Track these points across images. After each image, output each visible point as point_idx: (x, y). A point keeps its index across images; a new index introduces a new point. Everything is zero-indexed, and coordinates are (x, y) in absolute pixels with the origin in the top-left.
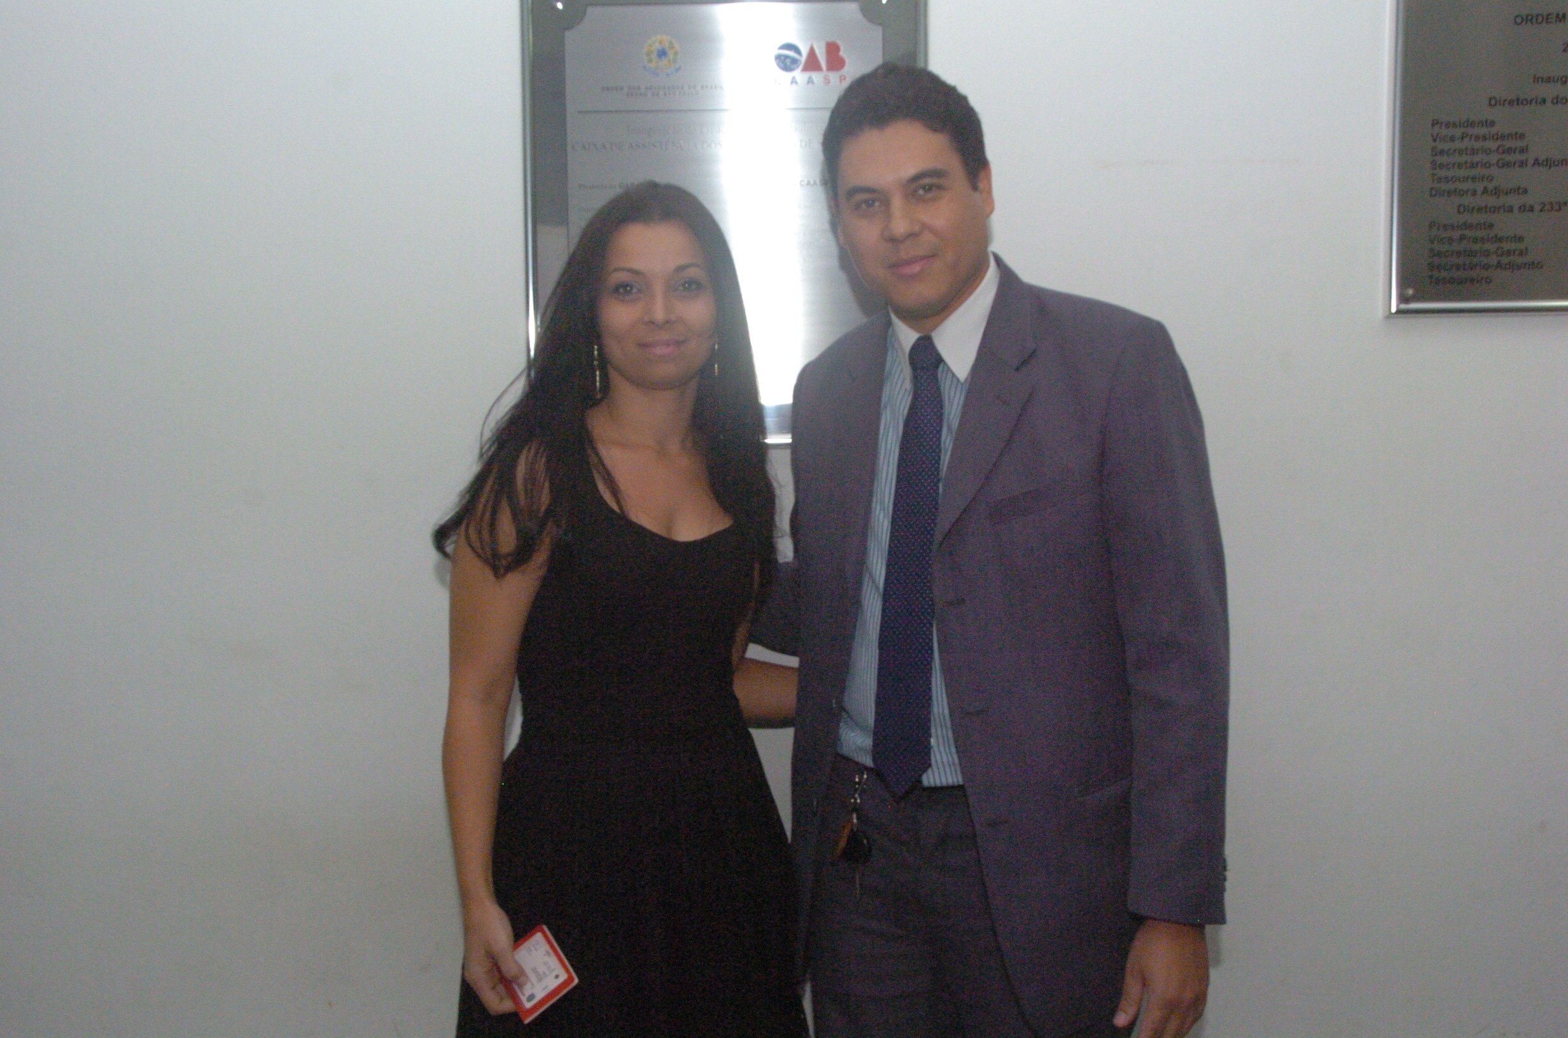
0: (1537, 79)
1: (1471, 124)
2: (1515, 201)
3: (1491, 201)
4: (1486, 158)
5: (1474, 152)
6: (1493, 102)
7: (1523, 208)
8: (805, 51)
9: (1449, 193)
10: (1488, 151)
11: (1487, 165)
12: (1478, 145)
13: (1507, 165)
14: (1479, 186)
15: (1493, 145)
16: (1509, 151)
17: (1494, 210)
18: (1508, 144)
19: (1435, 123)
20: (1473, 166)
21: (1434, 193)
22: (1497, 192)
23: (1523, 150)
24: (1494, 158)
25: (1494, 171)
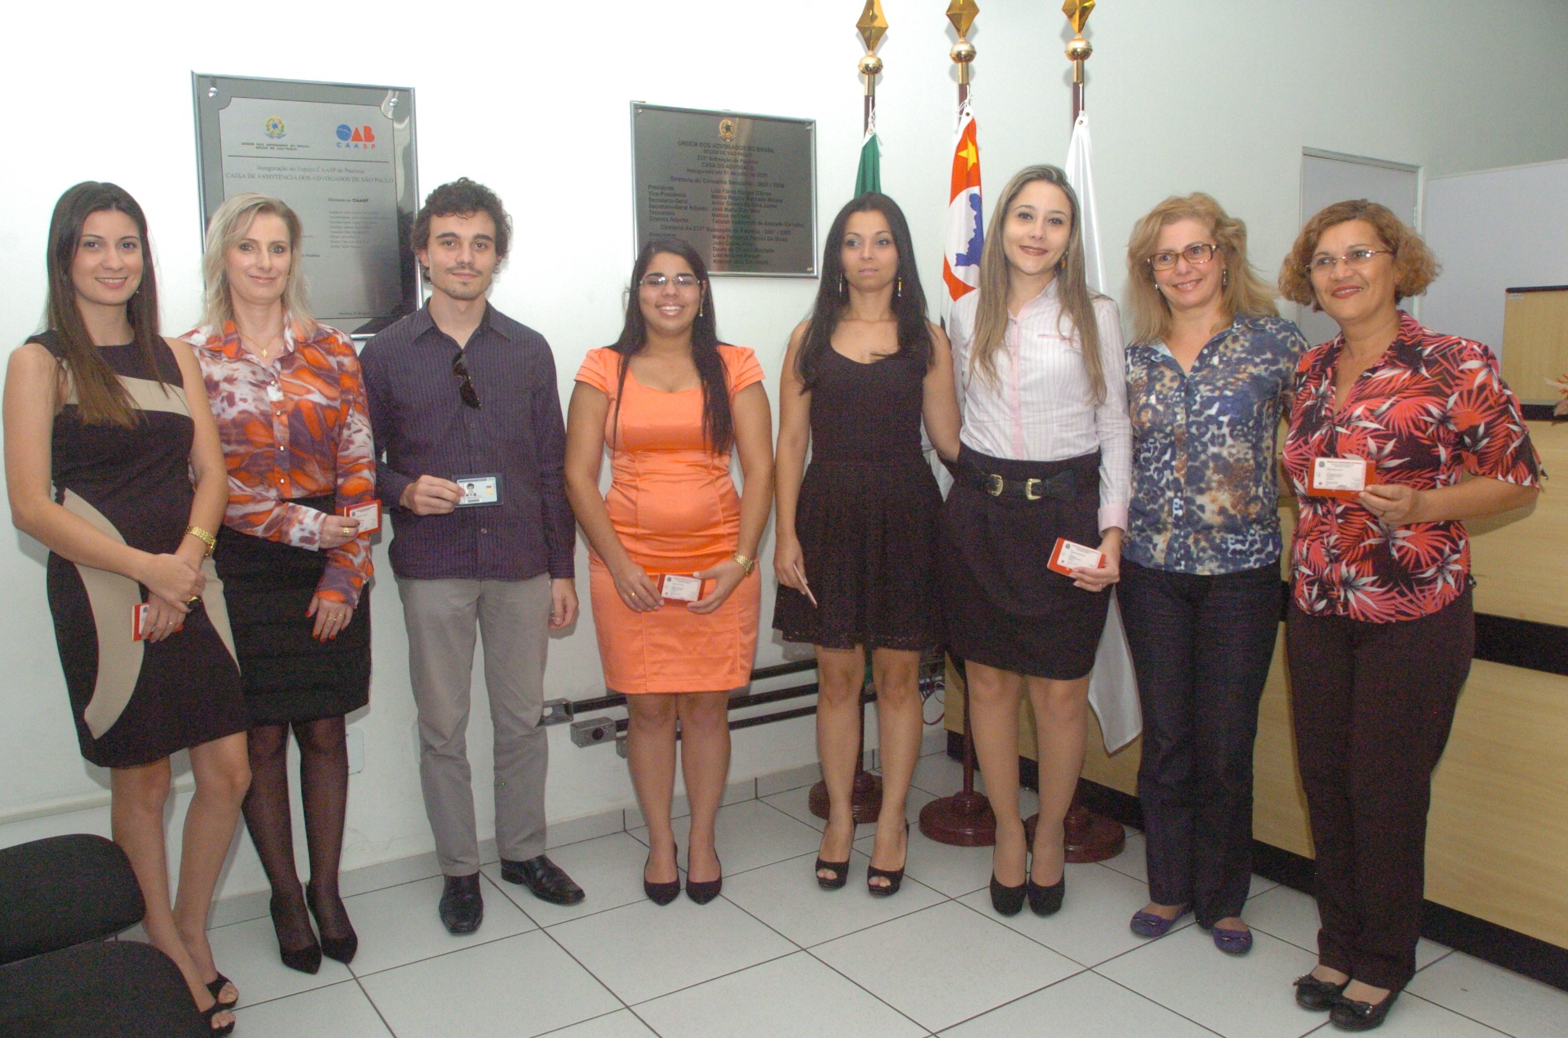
0: (689, 170)
1: (664, 188)
2: (684, 224)
3: (675, 224)
4: (671, 204)
5: (666, 201)
6: (673, 179)
7: (687, 228)
8: (353, 130)
9: (657, 219)
10: (672, 201)
11: (672, 207)
12: (668, 198)
13: (680, 208)
14: (669, 217)
15: (674, 198)
16: (680, 202)
17: (675, 228)
18: (680, 198)
19: (650, 186)
20: (667, 207)
21: (651, 219)
22: (676, 220)
23: (686, 202)
24: (674, 204)
25: (675, 211)
